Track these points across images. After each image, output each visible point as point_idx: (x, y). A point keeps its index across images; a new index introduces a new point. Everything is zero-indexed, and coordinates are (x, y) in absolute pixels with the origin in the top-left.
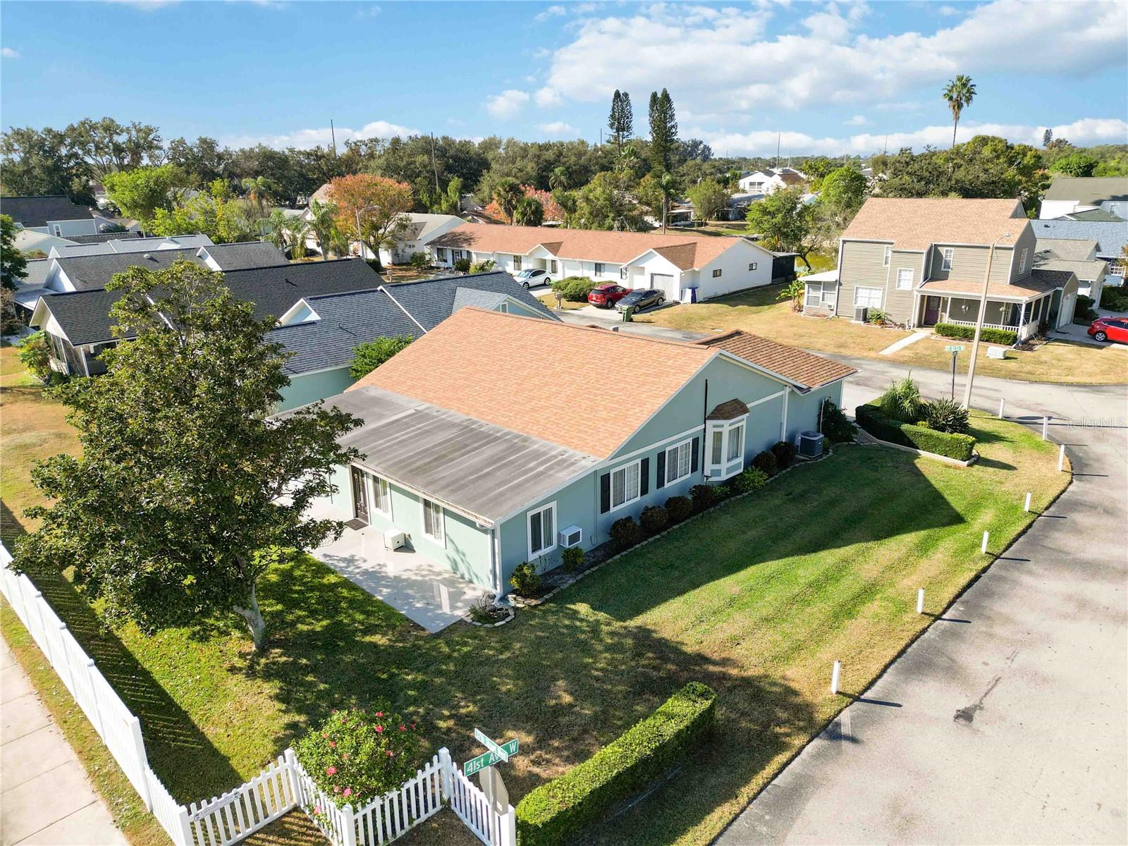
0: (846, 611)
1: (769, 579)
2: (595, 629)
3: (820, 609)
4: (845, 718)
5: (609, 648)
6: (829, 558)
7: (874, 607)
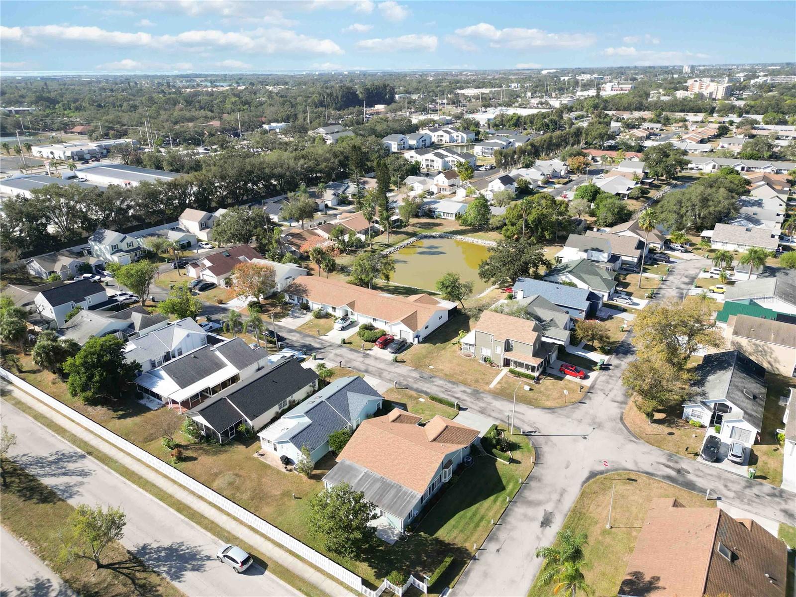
0: (477, 525)
1: (461, 518)
2: (426, 538)
3: (472, 525)
4: (477, 555)
5: (430, 544)
6: (474, 508)
7: (483, 523)
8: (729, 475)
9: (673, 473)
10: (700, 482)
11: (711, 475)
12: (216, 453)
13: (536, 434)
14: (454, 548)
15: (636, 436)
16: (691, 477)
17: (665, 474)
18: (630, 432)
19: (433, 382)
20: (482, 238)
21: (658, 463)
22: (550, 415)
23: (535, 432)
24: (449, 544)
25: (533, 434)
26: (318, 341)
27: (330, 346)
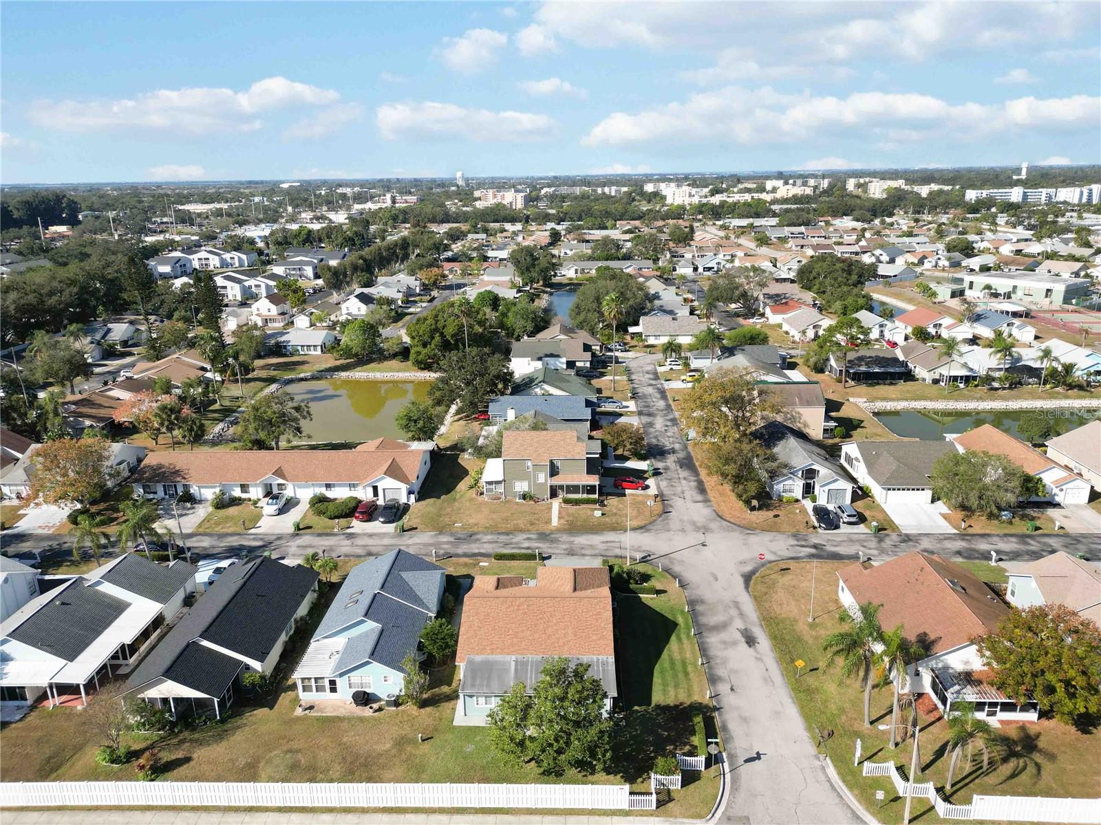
2: (646, 711)
4: (715, 704)
5: (657, 715)
8: (857, 536)
9: (813, 551)
10: (842, 550)
11: (844, 541)
12: (220, 737)
13: (652, 557)
14: (685, 707)
15: (749, 528)
16: (830, 548)
17: (807, 554)
18: (739, 526)
19: (478, 540)
20: (379, 370)
21: (792, 546)
22: (647, 534)
23: (649, 556)
24: (676, 706)
25: (648, 558)
26: (252, 537)
27: (279, 539)
